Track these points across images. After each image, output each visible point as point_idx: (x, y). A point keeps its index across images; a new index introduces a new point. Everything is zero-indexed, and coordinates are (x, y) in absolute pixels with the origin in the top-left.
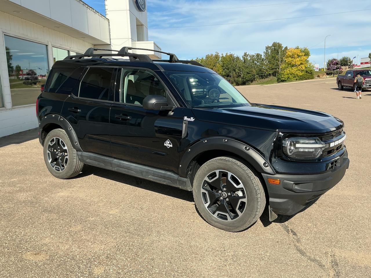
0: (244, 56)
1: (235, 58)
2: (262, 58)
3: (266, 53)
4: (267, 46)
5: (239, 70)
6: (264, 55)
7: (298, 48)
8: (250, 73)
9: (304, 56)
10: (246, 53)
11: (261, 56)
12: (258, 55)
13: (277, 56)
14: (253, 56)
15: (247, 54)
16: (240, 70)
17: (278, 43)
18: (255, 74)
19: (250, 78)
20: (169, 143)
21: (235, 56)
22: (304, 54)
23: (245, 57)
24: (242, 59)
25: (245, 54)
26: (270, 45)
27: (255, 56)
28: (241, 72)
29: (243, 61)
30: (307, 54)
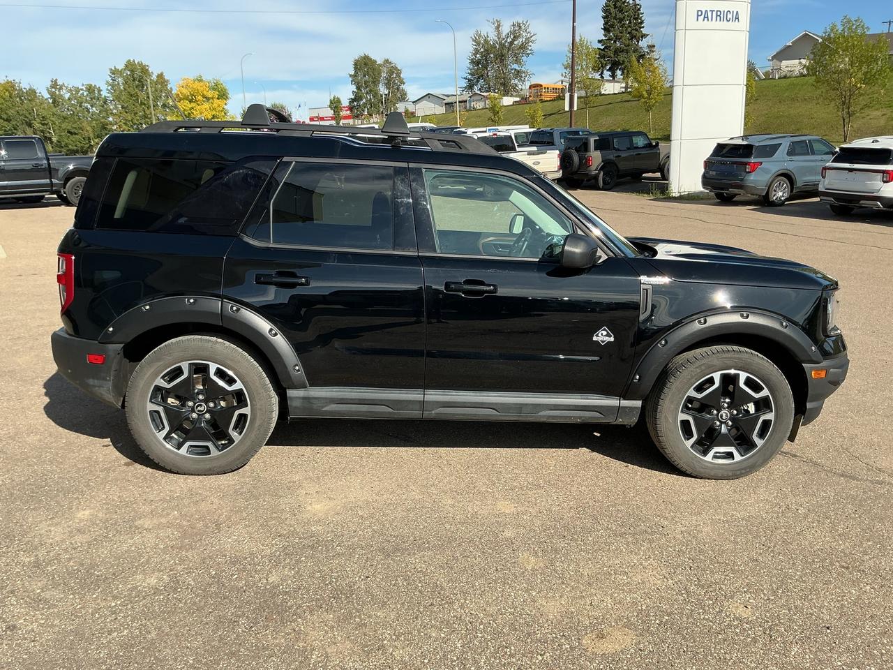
0: (52, 87)
1: (25, 91)
2: (103, 96)
3: (113, 86)
4: (113, 69)
5: (43, 124)
6: (107, 90)
7: (200, 80)
8: (75, 134)
9: (218, 98)
10: (57, 80)
11: (99, 91)
12: (90, 89)
13: (142, 95)
14: (78, 90)
15: (60, 82)
16: (46, 124)
17: (138, 63)
18: (91, 136)
19: (79, 145)
20: (605, 333)
21: (25, 85)
22: (216, 94)
23: (53, 90)
24: (47, 95)
25: (54, 84)
26: (121, 66)
27: (82, 90)
28: (50, 129)
29: (51, 101)
30: (224, 95)
